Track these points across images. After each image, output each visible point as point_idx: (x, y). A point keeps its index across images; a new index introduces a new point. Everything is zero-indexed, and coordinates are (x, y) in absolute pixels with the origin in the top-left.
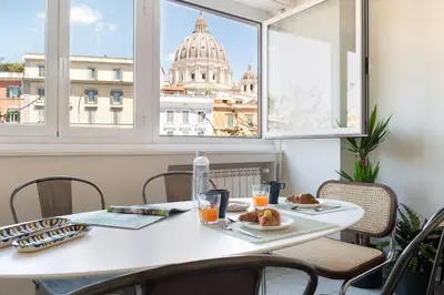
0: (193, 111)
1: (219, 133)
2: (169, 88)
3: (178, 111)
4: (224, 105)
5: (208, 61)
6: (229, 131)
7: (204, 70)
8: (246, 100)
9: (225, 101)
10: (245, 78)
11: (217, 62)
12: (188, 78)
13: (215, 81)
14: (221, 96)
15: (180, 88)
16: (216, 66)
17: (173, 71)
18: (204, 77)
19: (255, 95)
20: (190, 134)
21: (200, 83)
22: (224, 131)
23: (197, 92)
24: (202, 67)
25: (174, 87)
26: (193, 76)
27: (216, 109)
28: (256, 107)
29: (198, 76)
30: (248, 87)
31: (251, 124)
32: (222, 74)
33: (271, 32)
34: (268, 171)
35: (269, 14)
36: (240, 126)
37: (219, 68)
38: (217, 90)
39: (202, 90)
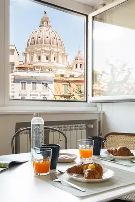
0: (39, 83)
1: (58, 98)
2: (23, 66)
3: (29, 82)
4: (61, 78)
5: (50, 47)
6: (65, 97)
7: (48, 54)
8: (77, 75)
9: (62, 76)
10: (77, 59)
11: (57, 48)
12: (36, 59)
13: (55, 61)
14: (59, 72)
15: (30, 66)
16: (56, 50)
17: (25, 54)
18: (47, 58)
19: (83, 71)
20: (38, 98)
21: (44, 62)
22: (61, 96)
23: (43, 69)
24: (46, 51)
25: (26, 66)
26: (40, 58)
27: (55, 81)
28: (83, 79)
29: (43, 57)
30: (79, 66)
31: (81, 92)
32: (60, 56)
33: (95, 22)
34: (92, 126)
35: (93, 8)
36: (72, 93)
37: (58, 52)
38: (57, 68)
39: (45, 68)
